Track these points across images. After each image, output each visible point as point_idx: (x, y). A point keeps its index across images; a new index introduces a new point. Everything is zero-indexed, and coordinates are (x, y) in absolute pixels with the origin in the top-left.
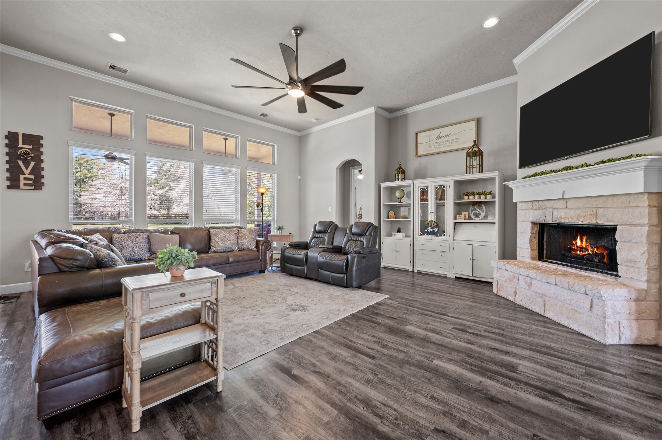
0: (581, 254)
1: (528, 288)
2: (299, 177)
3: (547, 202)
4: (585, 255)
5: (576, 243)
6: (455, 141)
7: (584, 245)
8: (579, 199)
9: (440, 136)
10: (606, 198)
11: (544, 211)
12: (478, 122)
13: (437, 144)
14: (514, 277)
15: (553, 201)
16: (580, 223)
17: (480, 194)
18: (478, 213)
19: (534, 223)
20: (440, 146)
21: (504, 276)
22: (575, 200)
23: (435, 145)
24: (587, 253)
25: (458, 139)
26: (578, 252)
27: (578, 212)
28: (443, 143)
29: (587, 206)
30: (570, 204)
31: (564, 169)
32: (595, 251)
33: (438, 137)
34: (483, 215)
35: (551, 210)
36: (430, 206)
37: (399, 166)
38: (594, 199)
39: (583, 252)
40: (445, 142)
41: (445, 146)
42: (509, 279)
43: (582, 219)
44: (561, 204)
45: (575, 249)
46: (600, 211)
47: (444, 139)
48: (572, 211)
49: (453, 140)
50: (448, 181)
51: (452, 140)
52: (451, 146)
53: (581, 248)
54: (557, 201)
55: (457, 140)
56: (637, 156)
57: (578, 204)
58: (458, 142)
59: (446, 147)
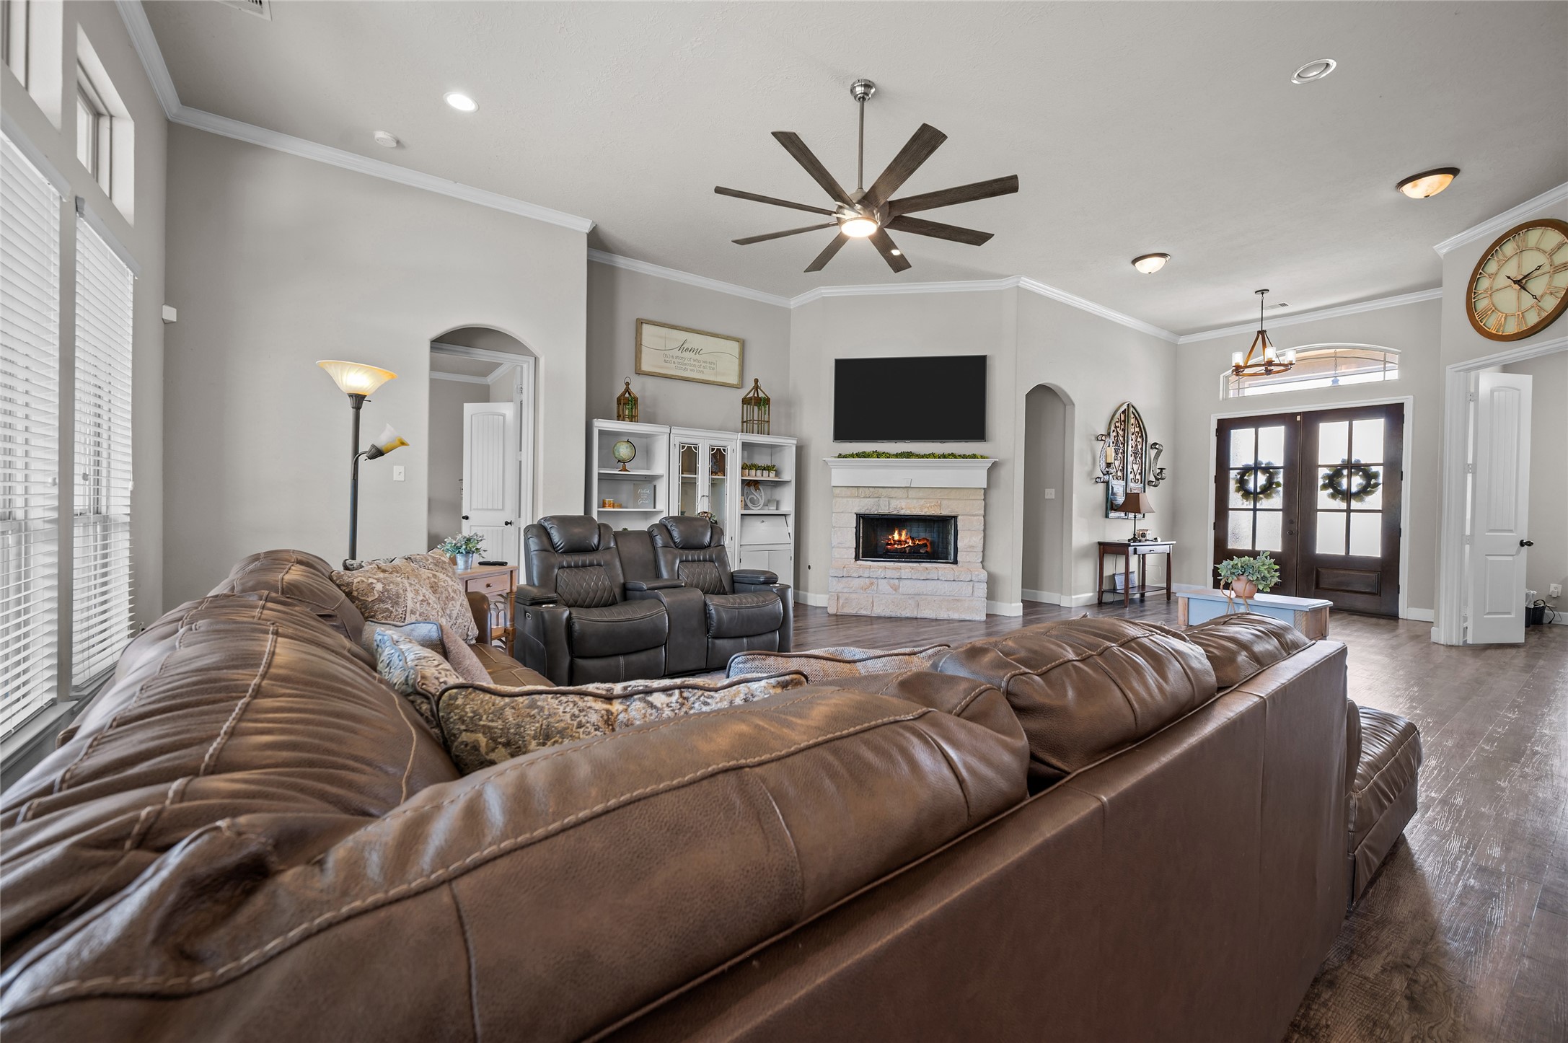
0: (900, 547)
1: (894, 592)
2: (170, 314)
3: (880, 489)
4: (905, 548)
5: (893, 537)
6: (708, 365)
7: (903, 538)
8: (923, 489)
9: (686, 346)
10: (950, 490)
11: (877, 499)
12: (743, 344)
13: (679, 361)
14: (872, 584)
15: (890, 489)
16: (923, 513)
17: (764, 469)
18: (755, 498)
19: (857, 515)
20: (684, 367)
21: (851, 586)
22: (918, 490)
23: (674, 360)
24: (907, 545)
25: (714, 364)
26: (896, 546)
27: (922, 502)
28: (689, 362)
29: (931, 497)
30: (912, 493)
31: (897, 456)
32: (917, 542)
33: (681, 348)
34: (762, 502)
35: (886, 499)
36: (699, 483)
37: (625, 386)
38: (939, 490)
39: (901, 545)
40: (692, 362)
41: (691, 368)
42: (862, 588)
43: (926, 510)
44: (900, 493)
45: (891, 544)
46: (944, 502)
47: (691, 355)
48: (915, 501)
49: (706, 362)
50: (731, 440)
51: (704, 362)
52: (703, 372)
53: (900, 542)
54: (896, 489)
55: (712, 366)
56: (982, 457)
57: (921, 494)
58: (713, 369)
59: (693, 370)
